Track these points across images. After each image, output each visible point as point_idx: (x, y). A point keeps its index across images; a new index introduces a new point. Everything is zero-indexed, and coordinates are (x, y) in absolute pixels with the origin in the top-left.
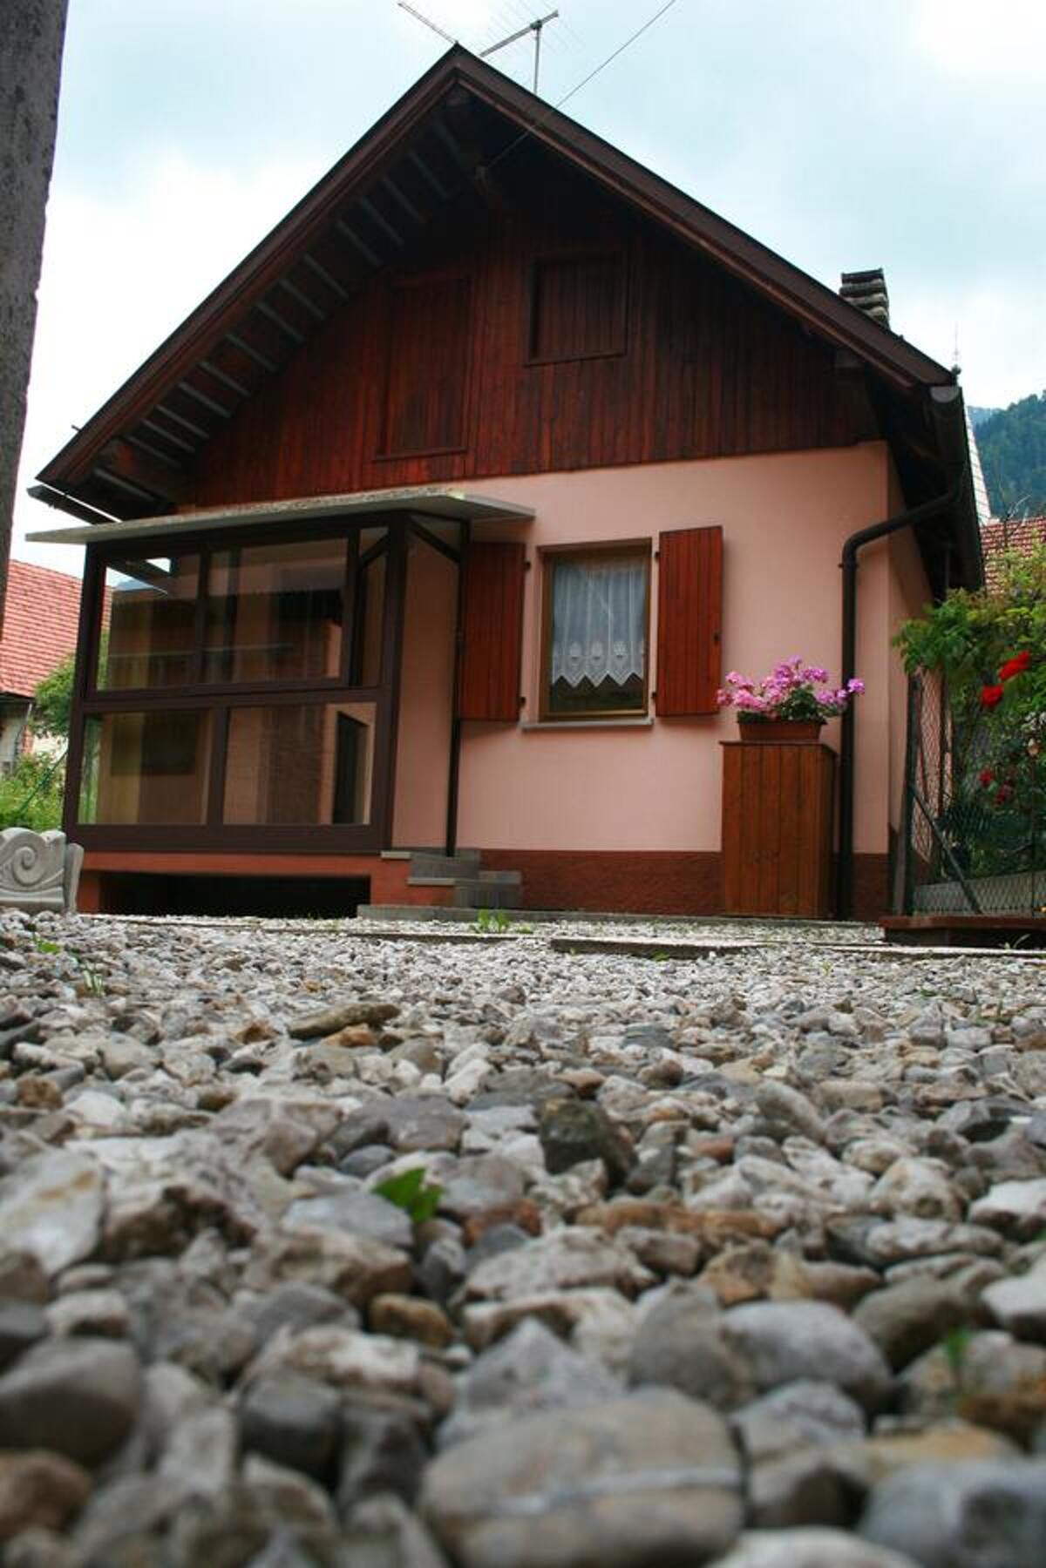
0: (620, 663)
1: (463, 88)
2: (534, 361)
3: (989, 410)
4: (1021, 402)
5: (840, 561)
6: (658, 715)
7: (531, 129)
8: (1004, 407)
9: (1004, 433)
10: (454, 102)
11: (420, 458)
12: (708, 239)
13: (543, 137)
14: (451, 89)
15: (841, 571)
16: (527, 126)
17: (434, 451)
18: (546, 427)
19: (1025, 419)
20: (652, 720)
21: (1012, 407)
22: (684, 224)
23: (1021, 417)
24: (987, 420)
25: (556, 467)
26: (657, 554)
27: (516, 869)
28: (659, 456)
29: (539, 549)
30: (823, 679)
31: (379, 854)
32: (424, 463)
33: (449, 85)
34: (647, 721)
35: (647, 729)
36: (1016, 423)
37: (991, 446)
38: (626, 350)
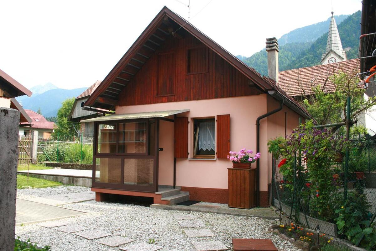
0: (209, 146)
1: (167, 16)
2: (189, 74)
3: (347, 15)
4: (356, 13)
5: (256, 123)
6: (217, 158)
7: (182, 26)
8: (352, 14)
9: (351, 21)
10: (165, 19)
11: (165, 96)
12: (220, 53)
13: (184, 28)
14: (164, 16)
15: (256, 125)
16: (181, 26)
17: (168, 95)
18: (192, 90)
19: (357, 17)
20: (216, 159)
21: (354, 14)
22: (214, 49)
23: (356, 16)
24: (346, 18)
25: (194, 99)
26: (216, 120)
27: (188, 191)
28: (216, 97)
29: (191, 118)
30: (251, 152)
31: (155, 193)
32: (166, 98)
33: (164, 15)
34: (215, 159)
35: (215, 161)
36: (354, 18)
37: (348, 25)
38: (208, 72)
